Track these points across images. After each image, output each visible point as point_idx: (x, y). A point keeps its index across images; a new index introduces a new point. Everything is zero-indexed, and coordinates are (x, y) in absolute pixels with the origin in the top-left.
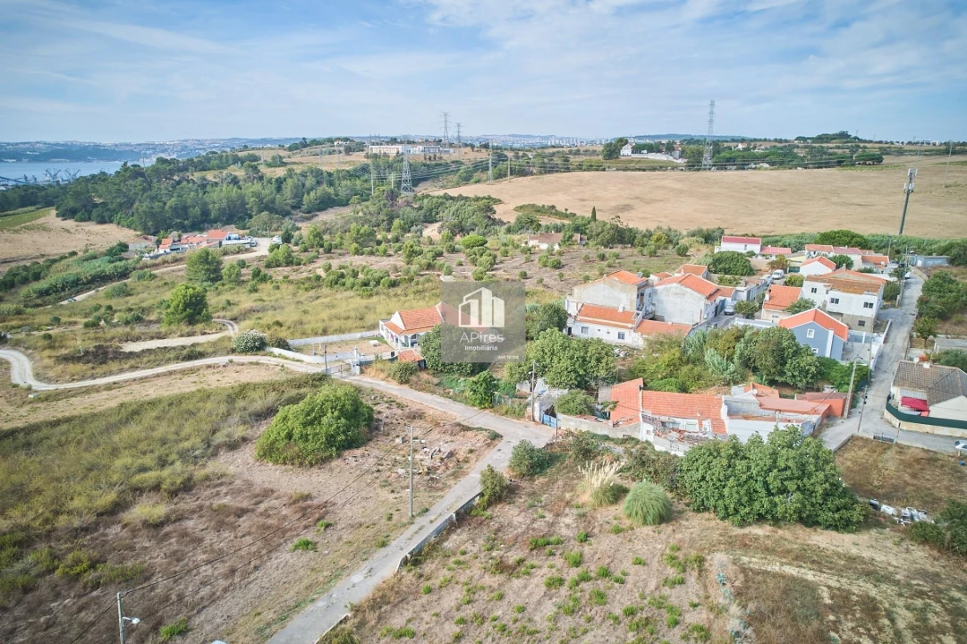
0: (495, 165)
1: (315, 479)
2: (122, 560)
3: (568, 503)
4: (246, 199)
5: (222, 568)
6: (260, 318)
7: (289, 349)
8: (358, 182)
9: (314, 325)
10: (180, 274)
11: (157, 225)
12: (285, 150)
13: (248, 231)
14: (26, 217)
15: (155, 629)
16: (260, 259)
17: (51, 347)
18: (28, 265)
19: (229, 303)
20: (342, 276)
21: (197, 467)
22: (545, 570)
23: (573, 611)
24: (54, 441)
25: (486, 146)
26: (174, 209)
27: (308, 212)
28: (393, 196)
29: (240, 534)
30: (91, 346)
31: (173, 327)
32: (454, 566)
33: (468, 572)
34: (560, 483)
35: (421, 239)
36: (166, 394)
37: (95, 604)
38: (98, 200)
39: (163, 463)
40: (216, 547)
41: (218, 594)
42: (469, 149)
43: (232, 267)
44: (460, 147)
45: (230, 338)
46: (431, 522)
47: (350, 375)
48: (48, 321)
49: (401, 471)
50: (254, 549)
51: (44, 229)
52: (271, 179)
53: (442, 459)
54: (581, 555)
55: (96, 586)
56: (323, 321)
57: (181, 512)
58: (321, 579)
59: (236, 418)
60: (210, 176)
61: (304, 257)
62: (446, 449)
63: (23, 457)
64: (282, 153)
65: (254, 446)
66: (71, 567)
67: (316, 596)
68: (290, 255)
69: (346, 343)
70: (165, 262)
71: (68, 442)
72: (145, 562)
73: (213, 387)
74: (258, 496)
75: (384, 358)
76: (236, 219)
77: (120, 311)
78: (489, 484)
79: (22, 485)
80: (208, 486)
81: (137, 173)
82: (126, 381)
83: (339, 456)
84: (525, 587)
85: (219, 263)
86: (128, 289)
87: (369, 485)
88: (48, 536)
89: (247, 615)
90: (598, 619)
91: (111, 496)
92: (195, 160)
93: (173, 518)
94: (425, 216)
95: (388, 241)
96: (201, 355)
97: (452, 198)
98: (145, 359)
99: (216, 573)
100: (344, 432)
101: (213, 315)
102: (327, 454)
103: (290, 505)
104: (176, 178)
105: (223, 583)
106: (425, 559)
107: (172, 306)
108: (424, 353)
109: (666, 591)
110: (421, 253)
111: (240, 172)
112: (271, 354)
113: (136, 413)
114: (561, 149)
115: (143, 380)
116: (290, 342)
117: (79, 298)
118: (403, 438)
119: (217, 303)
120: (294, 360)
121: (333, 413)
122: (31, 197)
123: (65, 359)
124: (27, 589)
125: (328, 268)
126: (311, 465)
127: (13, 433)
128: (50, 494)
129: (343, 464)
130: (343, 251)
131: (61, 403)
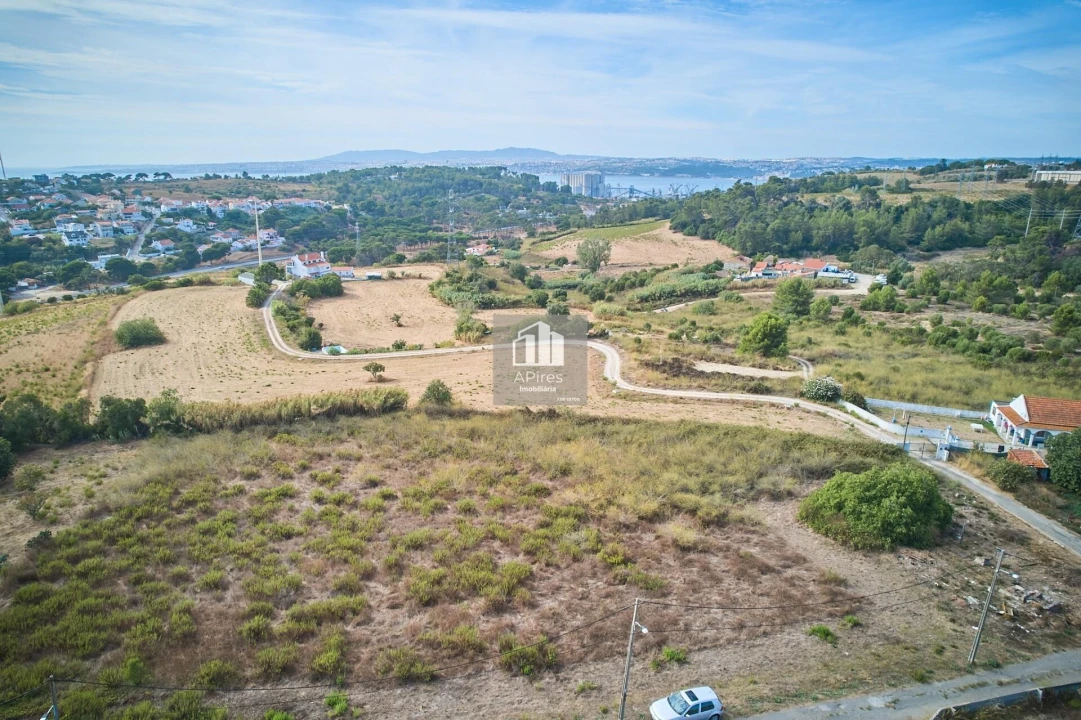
1: (856, 565)
2: (648, 568)
4: (856, 227)
5: (732, 618)
6: (840, 365)
7: (865, 408)
8: (1007, 218)
9: (902, 387)
10: (767, 300)
11: (754, 247)
12: (915, 173)
13: (848, 264)
14: (646, 227)
15: (660, 644)
16: (856, 298)
17: (639, 351)
18: (638, 271)
19: (810, 341)
20: (955, 334)
21: (735, 505)
24: (621, 437)
26: (776, 231)
27: (928, 251)
28: (1057, 239)
29: (759, 591)
30: (670, 357)
31: (747, 355)
36: (724, 422)
37: (619, 597)
38: (707, 216)
39: (705, 490)
40: (732, 594)
41: (721, 641)
43: (823, 302)
45: (801, 380)
46: (1001, 684)
47: (934, 458)
48: (642, 326)
49: (972, 600)
50: (768, 613)
51: (657, 239)
52: (890, 207)
53: (1040, 610)
55: (623, 581)
56: (915, 385)
57: (708, 545)
58: (832, 681)
59: (787, 468)
60: (821, 199)
61: (910, 303)
62: (1053, 598)
63: (597, 444)
64: (911, 177)
65: (798, 504)
66: (610, 555)
67: (820, 696)
68: (892, 299)
69: (939, 418)
70: (754, 286)
71: (631, 442)
72: (666, 579)
73: (771, 428)
74: (787, 558)
75: (986, 451)
76: (839, 249)
77: (702, 328)
79: (592, 468)
80: (741, 529)
81: (748, 191)
82: (691, 399)
83: (893, 550)
85: (810, 296)
86: (714, 308)
87: (923, 600)
88: (600, 519)
89: (743, 677)
91: (650, 506)
92: (809, 180)
93: (700, 547)
95: (1035, 299)
96: (768, 391)
98: (713, 382)
99: (725, 620)
100: (906, 525)
101: (790, 351)
102: (879, 542)
103: (820, 583)
104: (785, 199)
105: (730, 634)
107: (751, 333)
108: (1049, 459)
111: (854, 196)
112: (842, 409)
113: (692, 432)
115: (707, 401)
116: (868, 400)
117: (671, 309)
118: (987, 560)
119: (798, 339)
120: (867, 422)
121: (898, 497)
122: (654, 209)
123: (648, 365)
124: (576, 559)
125: (937, 322)
126: (856, 548)
127: (594, 420)
128: (608, 483)
129: (895, 562)
130: (963, 304)
131: (635, 404)
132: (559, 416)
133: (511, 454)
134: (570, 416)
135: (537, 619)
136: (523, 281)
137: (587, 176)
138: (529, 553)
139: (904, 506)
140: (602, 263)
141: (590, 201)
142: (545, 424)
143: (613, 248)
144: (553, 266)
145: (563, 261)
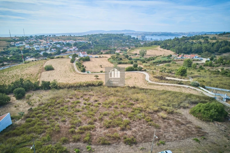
1: (204, 124)
2: (156, 122)
4: (202, 48)
5: (175, 135)
6: (199, 79)
7: (205, 89)
9: (214, 84)
10: (182, 64)
11: (179, 52)
13: (201, 56)
14: (154, 47)
15: (159, 140)
16: (202, 63)
17: (153, 74)
18: (153, 57)
19: (192, 73)
20: (227, 72)
21: (175, 109)
24: (150, 93)
26: (184, 48)
27: (220, 53)
29: (181, 129)
30: (160, 76)
31: (178, 76)
36: (172, 90)
37: (149, 129)
38: (168, 45)
39: (168, 106)
40: (175, 129)
41: (173, 140)
43: (195, 64)
45: (190, 82)
47: (222, 101)
48: (154, 69)
51: (157, 50)
52: (211, 43)
55: (150, 125)
56: (217, 83)
57: (169, 118)
58: (199, 151)
59: (187, 101)
60: (194, 41)
61: (215, 65)
63: (144, 94)
64: (216, 36)
65: (189, 110)
66: (147, 119)
68: (211, 64)
69: (223, 91)
70: (179, 60)
71: (152, 94)
72: (160, 125)
73: (183, 92)
74: (187, 122)
76: (198, 52)
77: (167, 69)
79: (143, 100)
80: (177, 115)
81: (178, 39)
82: (165, 85)
83: (213, 122)
85: (192, 63)
86: (170, 65)
87: (221, 134)
88: (145, 111)
89: (178, 149)
91: (156, 109)
92: (191, 37)
93: (167, 118)
96: (182, 84)
98: (170, 81)
99: (173, 135)
100: (216, 116)
101: (187, 75)
102: (209, 120)
103: (195, 128)
104: (186, 41)
107: (178, 71)
111: (202, 41)
112: (200, 88)
113: (165, 93)
115: (168, 86)
116: (206, 87)
117: (160, 65)
119: (189, 72)
120: (205, 92)
121: (214, 110)
122: (156, 43)
123: (156, 77)
124: (140, 120)
125: (222, 69)
126: (204, 121)
127: (143, 89)
128: (147, 103)
129: (213, 124)
130: (229, 65)
131: (152, 86)
132: (136, 88)
133: (125, 96)
134: (138, 88)
135: (131, 132)
136: (128, 58)
137: (142, 36)
138: (129, 118)
139: (216, 112)
140: (145, 55)
141: (142, 41)
142: (133, 90)
143: (147, 52)
144: (134, 55)
145: (136, 54)
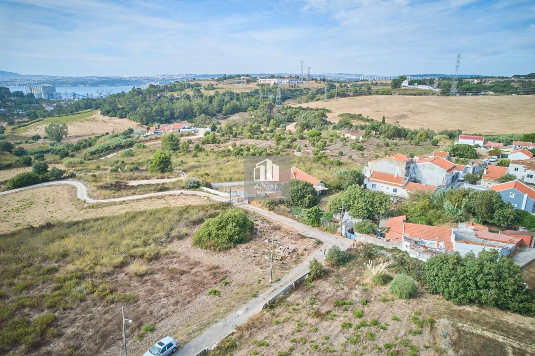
0: (328, 90)
1: (221, 258)
2: (125, 291)
3: (357, 283)
4: (194, 107)
5: (172, 300)
6: (198, 171)
7: (212, 188)
8: (253, 99)
9: (225, 176)
10: (158, 146)
11: (148, 120)
12: (215, 81)
13: (193, 124)
14: (87, 114)
15: (139, 327)
16: (199, 139)
17: (96, 181)
18: (87, 138)
19: (182, 162)
20: (242, 150)
21: (162, 247)
22: (342, 318)
23: (356, 342)
24: (95, 229)
25: (324, 80)
26: (157, 111)
27: (225, 115)
28: (271, 107)
29: (182, 284)
30: (114, 181)
31: (154, 174)
32: (292, 311)
33: (299, 315)
34: (354, 271)
35: (285, 131)
36: (149, 208)
37: (112, 311)
38: (120, 106)
39: (146, 244)
40: (170, 289)
41: (169, 313)
42: (314, 81)
43: (185, 143)
44: (309, 80)
45: (182, 181)
46: (281, 286)
47: (243, 204)
48: (94, 168)
49: (267, 258)
50: (188, 292)
51: (95, 120)
52: (207, 96)
53: (289, 253)
54: (363, 312)
55: (112, 302)
56: (230, 174)
57: (153, 270)
58: (222, 311)
59: (183, 223)
60: (175, 94)
61: (222, 139)
62: (292, 247)
63: (82, 235)
64: (213, 83)
65: (191, 239)
66: (102, 292)
67: (218, 320)
68: (214, 138)
69: (241, 186)
70: (151, 139)
71: (101, 230)
72: (135, 293)
73: (172, 206)
74: (192, 264)
76: (188, 117)
77: (128, 164)
78: (314, 269)
79: (81, 249)
80: (167, 258)
81: (139, 92)
82: (130, 201)
83: (235, 247)
84: (330, 326)
85: (178, 141)
86: (133, 153)
87: (249, 263)
88: (92, 275)
89: (183, 325)
90: (370, 348)
91: (119, 259)
92: (168, 86)
93: (149, 272)
94: (288, 118)
95: (267, 132)
96: (167, 189)
97: (303, 109)
98: (139, 190)
99: (169, 303)
100: (238, 235)
101: (174, 168)
102: (229, 245)
103: (208, 271)
104: (158, 95)
105: (172, 308)
106: (277, 306)
107: (154, 162)
109: (410, 337)
110: (284, 139)
111: (190, 92)
112: (202, 190)
114: (367, 82)
115: (138, 200)
116: (213, 184)
117: (109, 156)
118: (269, 240)
119: (177, 162)
120: (214, 194)
121: (232, 224)
122: (89, 105)
123: (102, 187)
124: (82, 300)
125: (234, 146)
126: (220, 251)
127: (77, 223)
128: (93, 254)
129: (236, 251)
130: (243, 137)
131: (99, 210)
132: (54, 226)
133: (25, 255)
134: (61, 224)
136: (11, 152)
137: (44, 87)
138: (50, 307)
140: (64, 136)
141: (49, 102)
142: (46, 232)
143: (69, 128)
144: (30, 141)
145: (37, 138)
